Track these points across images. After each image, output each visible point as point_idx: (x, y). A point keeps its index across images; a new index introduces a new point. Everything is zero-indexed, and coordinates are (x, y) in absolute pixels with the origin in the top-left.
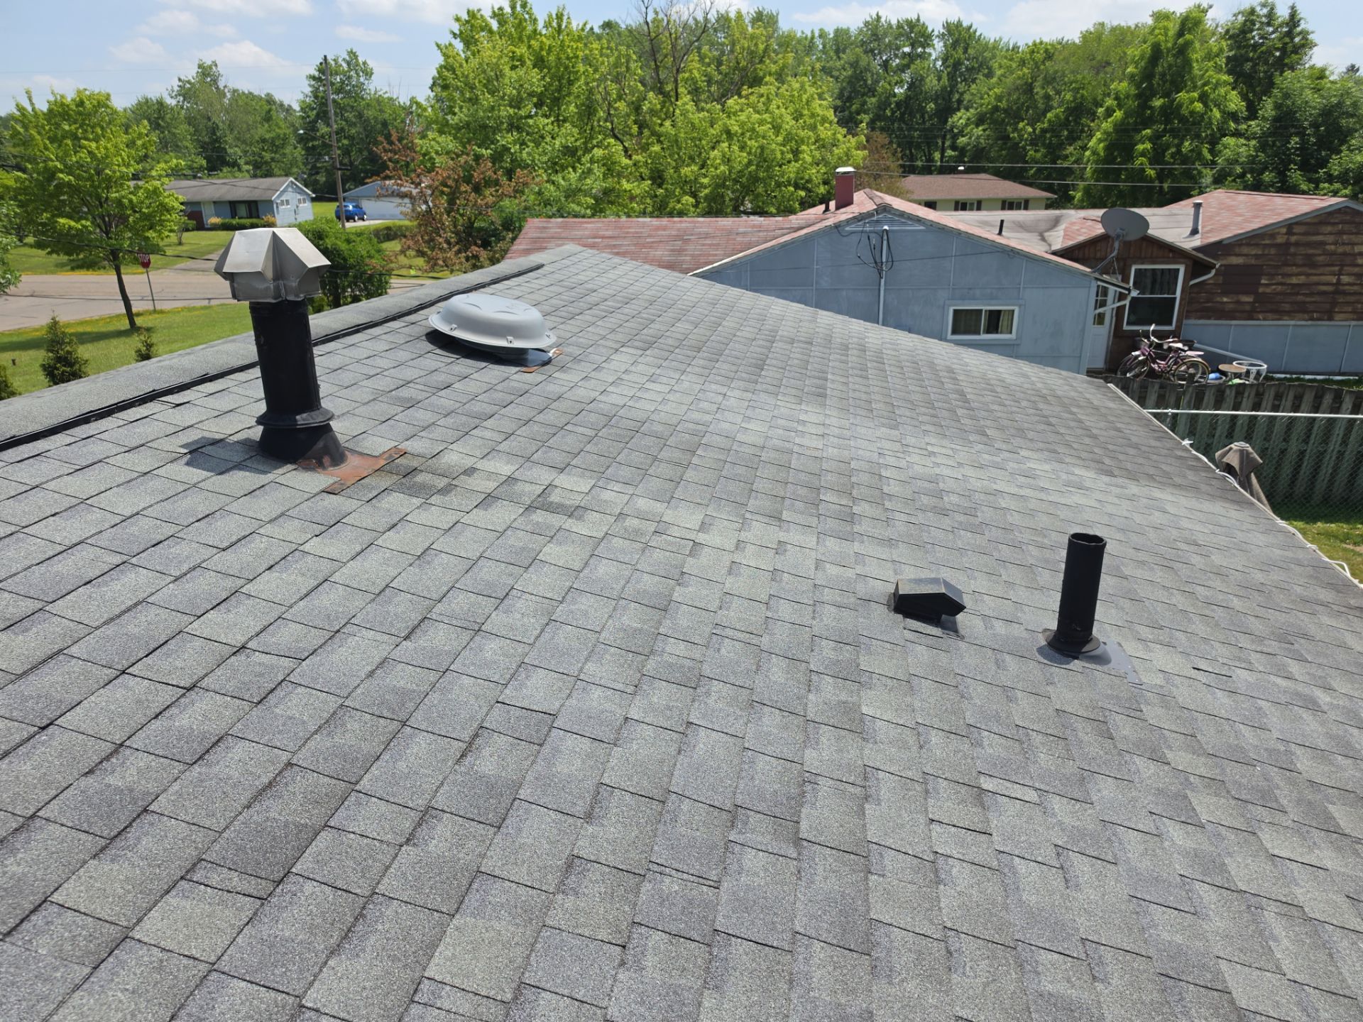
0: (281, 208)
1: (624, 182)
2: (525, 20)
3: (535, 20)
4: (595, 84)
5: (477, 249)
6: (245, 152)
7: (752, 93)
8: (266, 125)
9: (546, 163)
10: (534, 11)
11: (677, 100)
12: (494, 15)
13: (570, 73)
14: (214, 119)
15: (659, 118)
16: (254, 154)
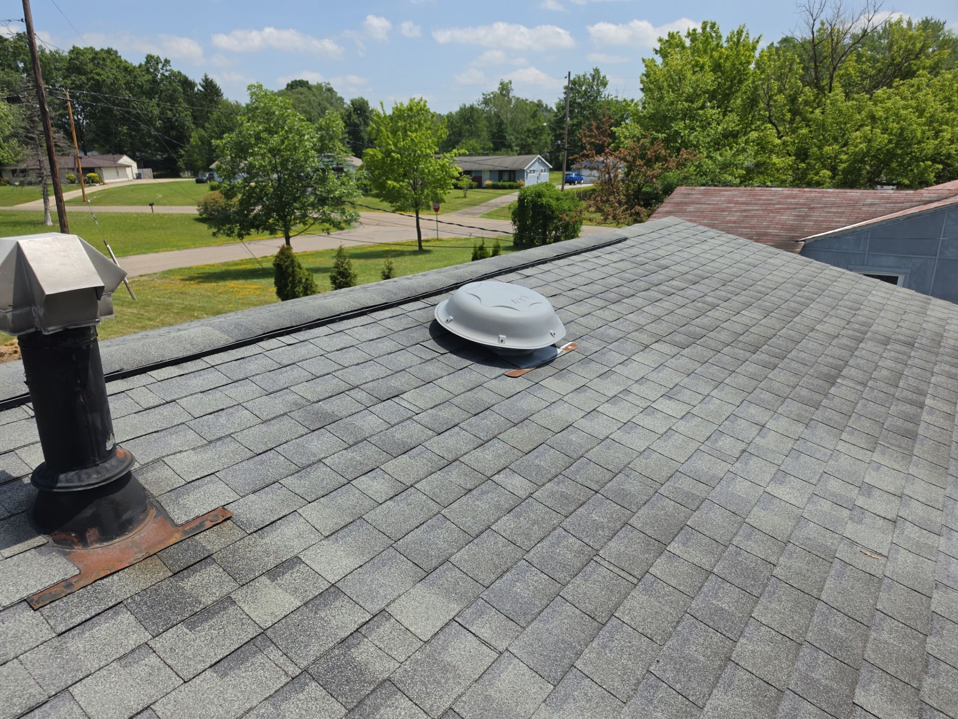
0: (529, 175)
1: (774, 157)
2: (712, 37)
3: (720, 37)
4: (760, 82)
5: (639, 208)
6: (517, 138)
7: (903, 84)
8: (532, 120)
9: (709, 143)
10: (720, 30)
11: (830, 92)
12: (689, 34)
13: (740, 75)
14: (502, 118)
15: (811, 107)
16: (522, 140)
